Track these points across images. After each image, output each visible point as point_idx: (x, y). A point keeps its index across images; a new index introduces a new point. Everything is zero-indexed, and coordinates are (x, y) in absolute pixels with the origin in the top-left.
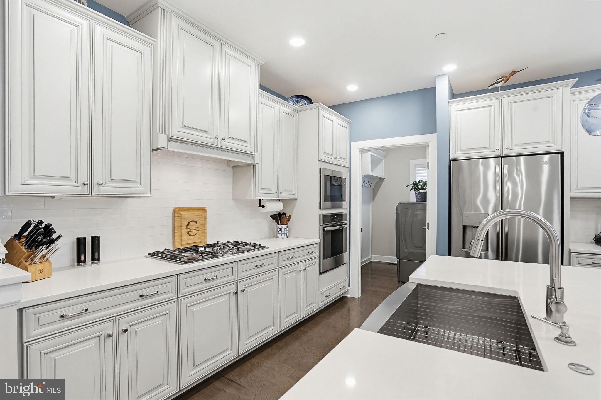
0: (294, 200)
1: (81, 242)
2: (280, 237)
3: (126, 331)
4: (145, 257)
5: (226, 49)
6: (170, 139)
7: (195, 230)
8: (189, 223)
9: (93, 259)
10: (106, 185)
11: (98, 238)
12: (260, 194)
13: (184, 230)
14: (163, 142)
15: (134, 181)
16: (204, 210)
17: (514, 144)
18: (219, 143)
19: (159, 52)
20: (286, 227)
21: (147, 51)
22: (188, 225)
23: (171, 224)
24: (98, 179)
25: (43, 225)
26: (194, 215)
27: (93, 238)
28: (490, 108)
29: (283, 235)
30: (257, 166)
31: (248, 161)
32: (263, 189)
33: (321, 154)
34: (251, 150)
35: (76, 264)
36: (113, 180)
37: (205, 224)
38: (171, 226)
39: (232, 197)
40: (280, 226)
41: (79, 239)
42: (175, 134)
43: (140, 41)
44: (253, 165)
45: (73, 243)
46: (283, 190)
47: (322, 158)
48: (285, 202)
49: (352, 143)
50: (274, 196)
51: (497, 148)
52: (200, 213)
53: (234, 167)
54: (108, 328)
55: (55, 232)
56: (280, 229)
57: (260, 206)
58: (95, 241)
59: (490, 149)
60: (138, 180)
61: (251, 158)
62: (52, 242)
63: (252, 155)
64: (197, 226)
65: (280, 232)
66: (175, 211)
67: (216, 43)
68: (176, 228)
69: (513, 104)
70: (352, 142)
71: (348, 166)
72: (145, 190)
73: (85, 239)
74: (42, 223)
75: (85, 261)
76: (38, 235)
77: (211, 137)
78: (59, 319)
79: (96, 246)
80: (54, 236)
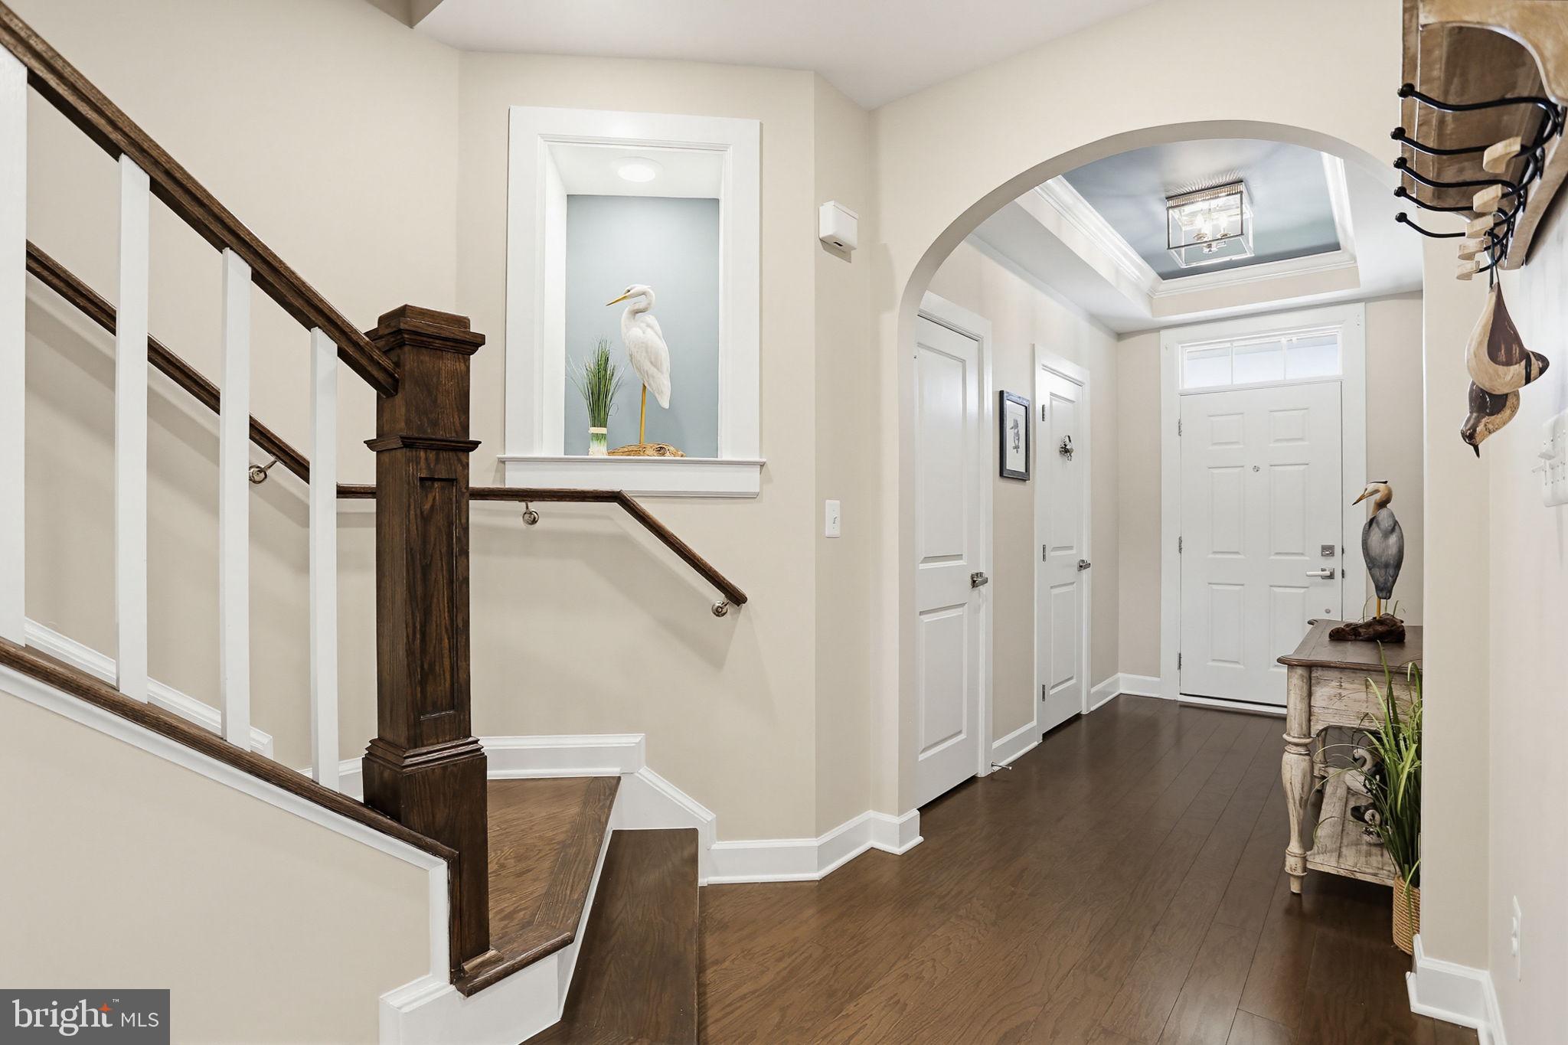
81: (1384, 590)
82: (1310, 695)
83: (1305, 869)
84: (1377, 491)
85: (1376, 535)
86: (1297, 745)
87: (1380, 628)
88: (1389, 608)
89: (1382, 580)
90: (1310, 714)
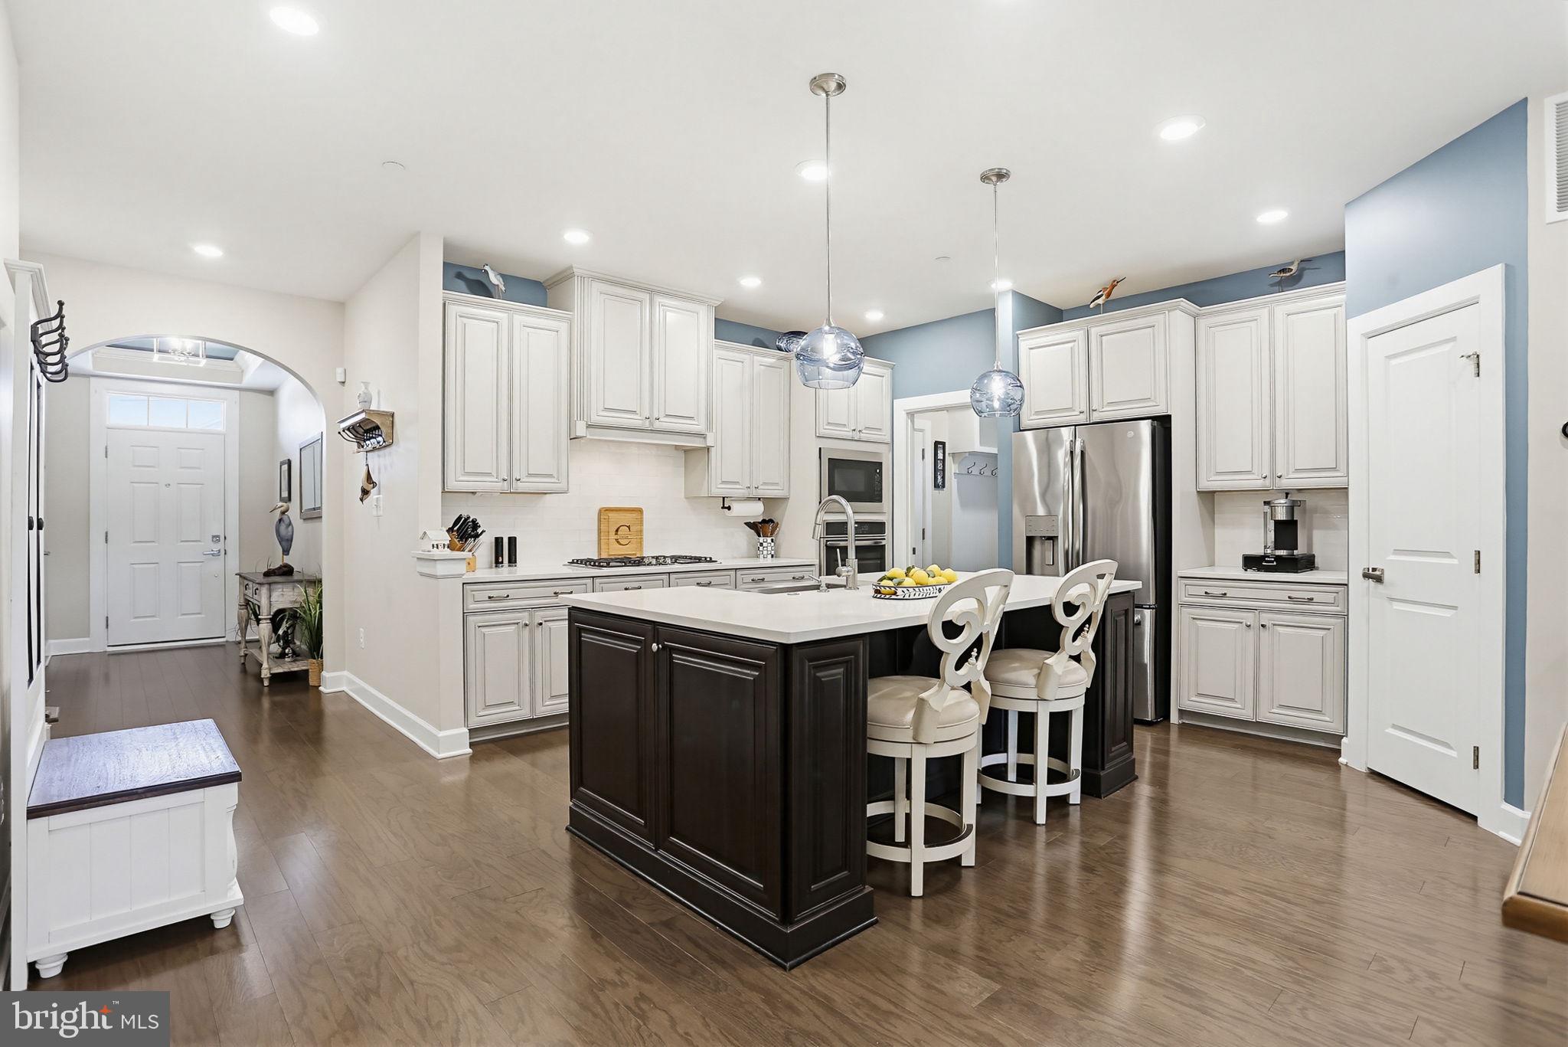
0: (784, 499)
1: (498, 541)
2: (761, 556)
3: (541, 624)
4: (564, 565)
5: (658, 299)
6: (589, 426)
7: (627, 538)
8: (619, 528)
9: (510, 562)
10: (524, 480)
11: (515, 538)
12: (719, 490)
13: (613, 536)
14: (581, 429)
15: (551, 476)
16: (640, 511)
17: (1105, 404)
18: (651, 424)
19: (576, 325)
20: (769, 540)
21: (563, 327)
22: (617, 531)
23: (596, 528)
24: (516, 475)
25: (471, 520)
26: (626, 519)
27: (510, 538)
28: (1073, 343)
29: (765, 552)
30: (713, 450)
31: (697, 443)
32: (723, 482)
33: (821, 426)
34: (700, 427)
35: (494, 565)
36: (530, 475)
37: (641, 531)
38: (596, 532)
39: (683, 494)
40: (761, 539)
41: (497, 539)
42: (595, 419)
43: (555, 318)
44: (708, 449)
45: (491, 543)
46: (761, 483)
47: (822, 432)
48: (769, 502)
49: (895, 401)
50: (745, 493)
51: (1081, 410)
52: (634, 515)
53: (685, 451)
54: (524, 617)
55: (480, 526)
56: (761, 544)
57: (723, 507)
58: (512, 541)
59: (1074, 410)
60: (555, 475)
61: (702, 439)
62: (477, 536)
63: (703, 436)
64: (629, 533)
65: (761, 548)
66: (600, 511)
67: (646, 297)
68: (602, 534)
69: (1103, 337)
70: (897, 400)
71: (890, 441)
72: (563, 486)
73: (502, 538)
74: (469, 518)
75: (502, 563)
76: (468, 528)
77: (640, 418)
78: (487, 599)
79: (513, 547)
80: (479, 531)
81: (286, 552)
82: (270, 596)
83: (271, 674)
84: (282, 506)
85: (283, 527)
86: (265, 619)
87: (285, 569)
88: (288, 560)
89: (286, 547)
90: (270, 605)
